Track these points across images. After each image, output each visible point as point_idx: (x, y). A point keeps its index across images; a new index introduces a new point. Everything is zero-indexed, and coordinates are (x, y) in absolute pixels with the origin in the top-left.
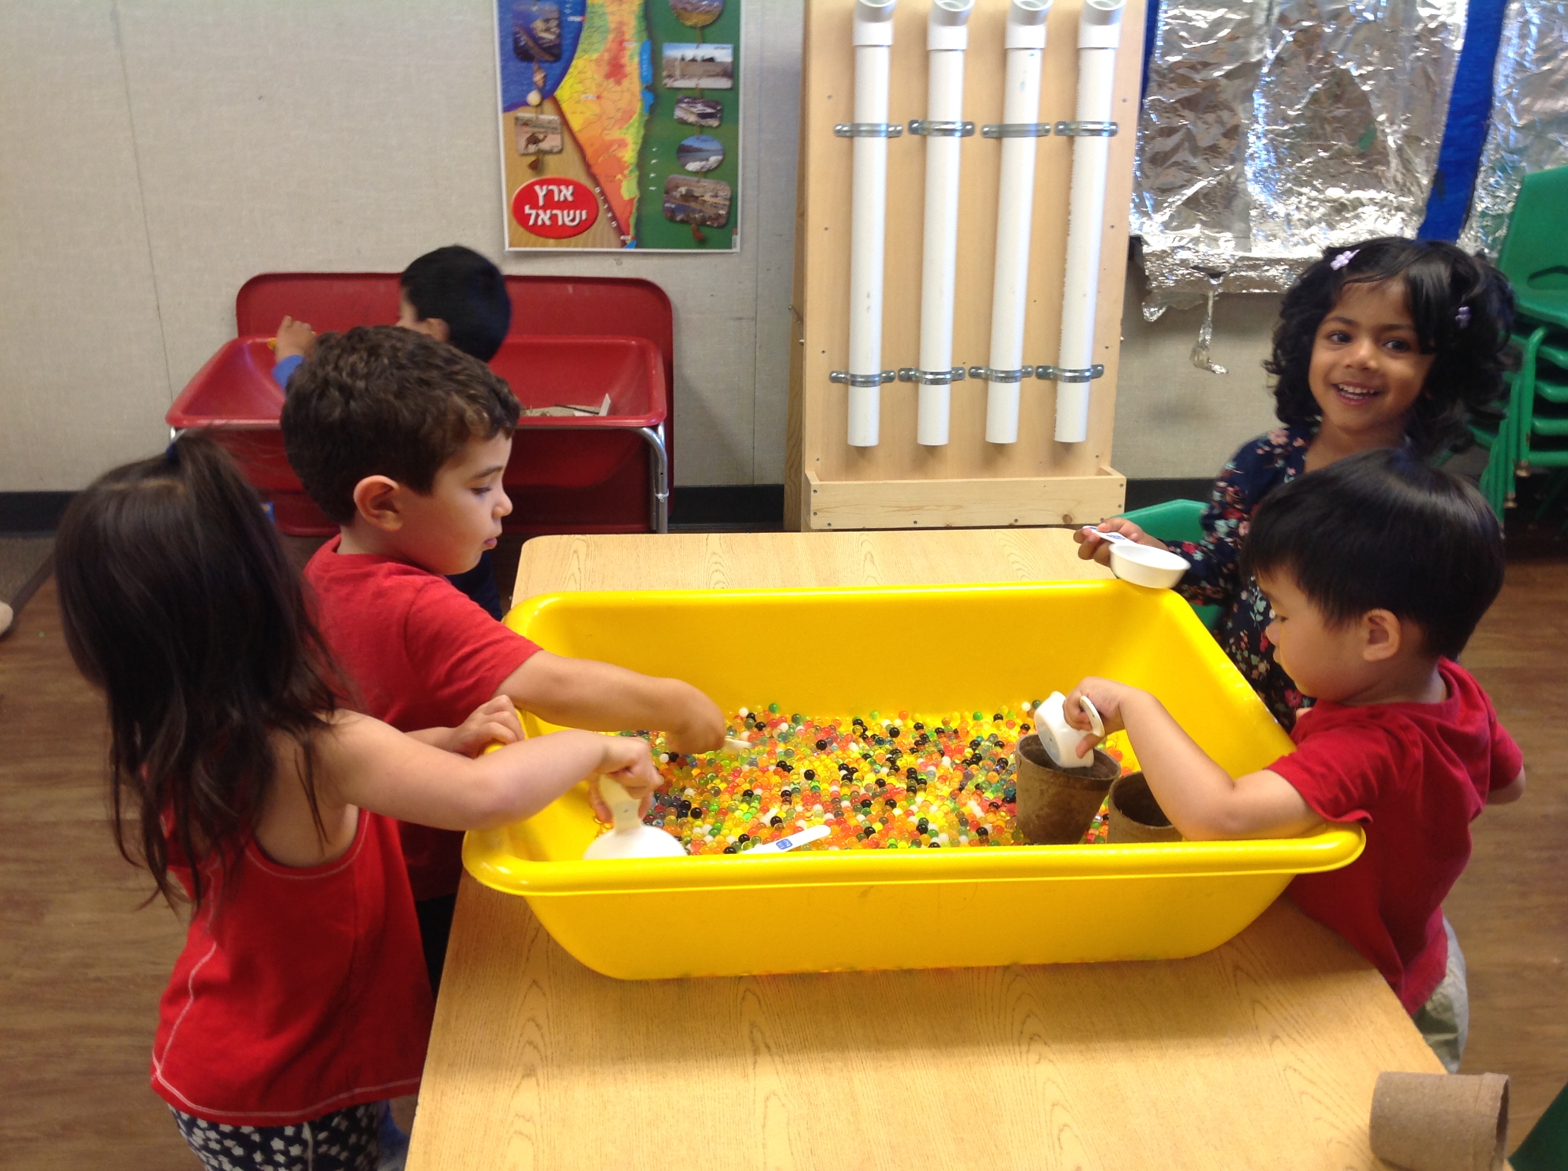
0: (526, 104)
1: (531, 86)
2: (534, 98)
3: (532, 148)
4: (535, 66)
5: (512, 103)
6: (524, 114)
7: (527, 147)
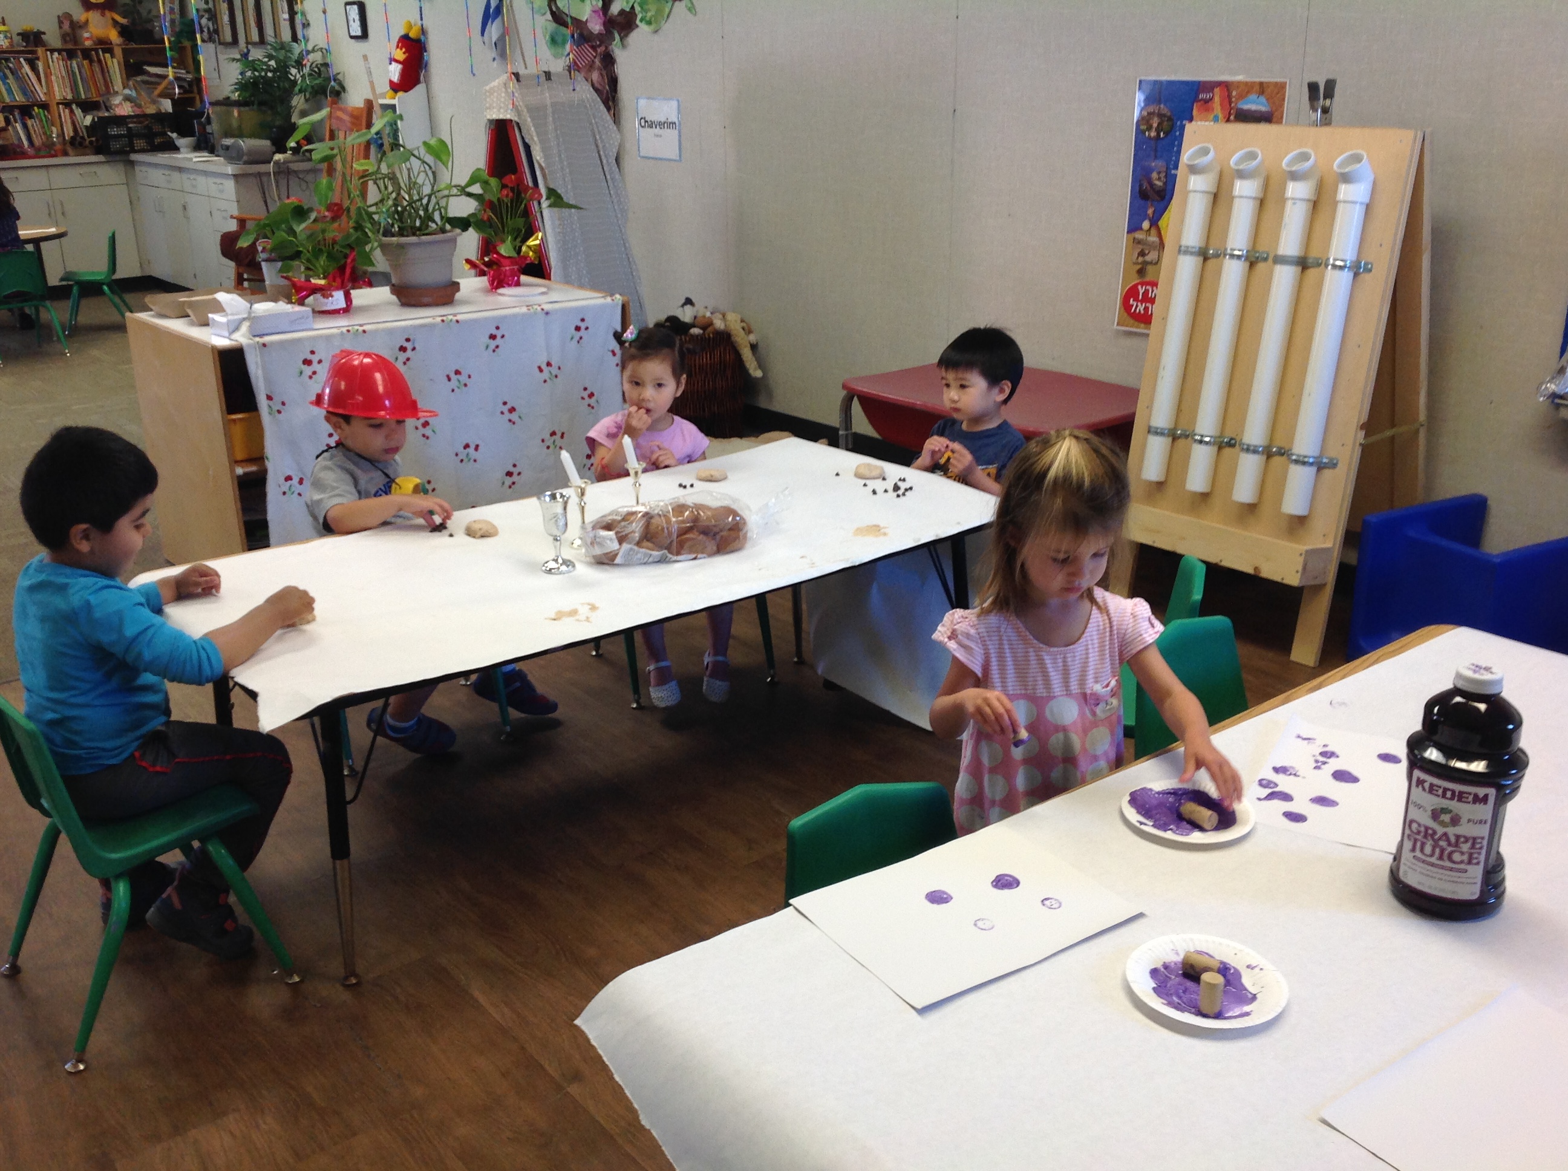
0: (1141, 229)
1: (1145, 217)
2: (1146, 225)
3: (1141, 259)
4: (1149, 203)
5: (1134, 227)
6: (1139, 235)
7: (1138, 258)
